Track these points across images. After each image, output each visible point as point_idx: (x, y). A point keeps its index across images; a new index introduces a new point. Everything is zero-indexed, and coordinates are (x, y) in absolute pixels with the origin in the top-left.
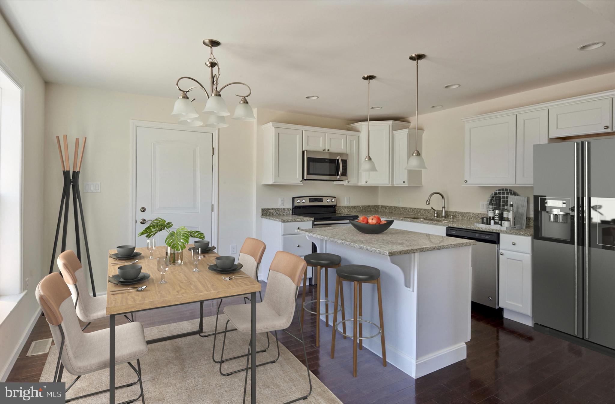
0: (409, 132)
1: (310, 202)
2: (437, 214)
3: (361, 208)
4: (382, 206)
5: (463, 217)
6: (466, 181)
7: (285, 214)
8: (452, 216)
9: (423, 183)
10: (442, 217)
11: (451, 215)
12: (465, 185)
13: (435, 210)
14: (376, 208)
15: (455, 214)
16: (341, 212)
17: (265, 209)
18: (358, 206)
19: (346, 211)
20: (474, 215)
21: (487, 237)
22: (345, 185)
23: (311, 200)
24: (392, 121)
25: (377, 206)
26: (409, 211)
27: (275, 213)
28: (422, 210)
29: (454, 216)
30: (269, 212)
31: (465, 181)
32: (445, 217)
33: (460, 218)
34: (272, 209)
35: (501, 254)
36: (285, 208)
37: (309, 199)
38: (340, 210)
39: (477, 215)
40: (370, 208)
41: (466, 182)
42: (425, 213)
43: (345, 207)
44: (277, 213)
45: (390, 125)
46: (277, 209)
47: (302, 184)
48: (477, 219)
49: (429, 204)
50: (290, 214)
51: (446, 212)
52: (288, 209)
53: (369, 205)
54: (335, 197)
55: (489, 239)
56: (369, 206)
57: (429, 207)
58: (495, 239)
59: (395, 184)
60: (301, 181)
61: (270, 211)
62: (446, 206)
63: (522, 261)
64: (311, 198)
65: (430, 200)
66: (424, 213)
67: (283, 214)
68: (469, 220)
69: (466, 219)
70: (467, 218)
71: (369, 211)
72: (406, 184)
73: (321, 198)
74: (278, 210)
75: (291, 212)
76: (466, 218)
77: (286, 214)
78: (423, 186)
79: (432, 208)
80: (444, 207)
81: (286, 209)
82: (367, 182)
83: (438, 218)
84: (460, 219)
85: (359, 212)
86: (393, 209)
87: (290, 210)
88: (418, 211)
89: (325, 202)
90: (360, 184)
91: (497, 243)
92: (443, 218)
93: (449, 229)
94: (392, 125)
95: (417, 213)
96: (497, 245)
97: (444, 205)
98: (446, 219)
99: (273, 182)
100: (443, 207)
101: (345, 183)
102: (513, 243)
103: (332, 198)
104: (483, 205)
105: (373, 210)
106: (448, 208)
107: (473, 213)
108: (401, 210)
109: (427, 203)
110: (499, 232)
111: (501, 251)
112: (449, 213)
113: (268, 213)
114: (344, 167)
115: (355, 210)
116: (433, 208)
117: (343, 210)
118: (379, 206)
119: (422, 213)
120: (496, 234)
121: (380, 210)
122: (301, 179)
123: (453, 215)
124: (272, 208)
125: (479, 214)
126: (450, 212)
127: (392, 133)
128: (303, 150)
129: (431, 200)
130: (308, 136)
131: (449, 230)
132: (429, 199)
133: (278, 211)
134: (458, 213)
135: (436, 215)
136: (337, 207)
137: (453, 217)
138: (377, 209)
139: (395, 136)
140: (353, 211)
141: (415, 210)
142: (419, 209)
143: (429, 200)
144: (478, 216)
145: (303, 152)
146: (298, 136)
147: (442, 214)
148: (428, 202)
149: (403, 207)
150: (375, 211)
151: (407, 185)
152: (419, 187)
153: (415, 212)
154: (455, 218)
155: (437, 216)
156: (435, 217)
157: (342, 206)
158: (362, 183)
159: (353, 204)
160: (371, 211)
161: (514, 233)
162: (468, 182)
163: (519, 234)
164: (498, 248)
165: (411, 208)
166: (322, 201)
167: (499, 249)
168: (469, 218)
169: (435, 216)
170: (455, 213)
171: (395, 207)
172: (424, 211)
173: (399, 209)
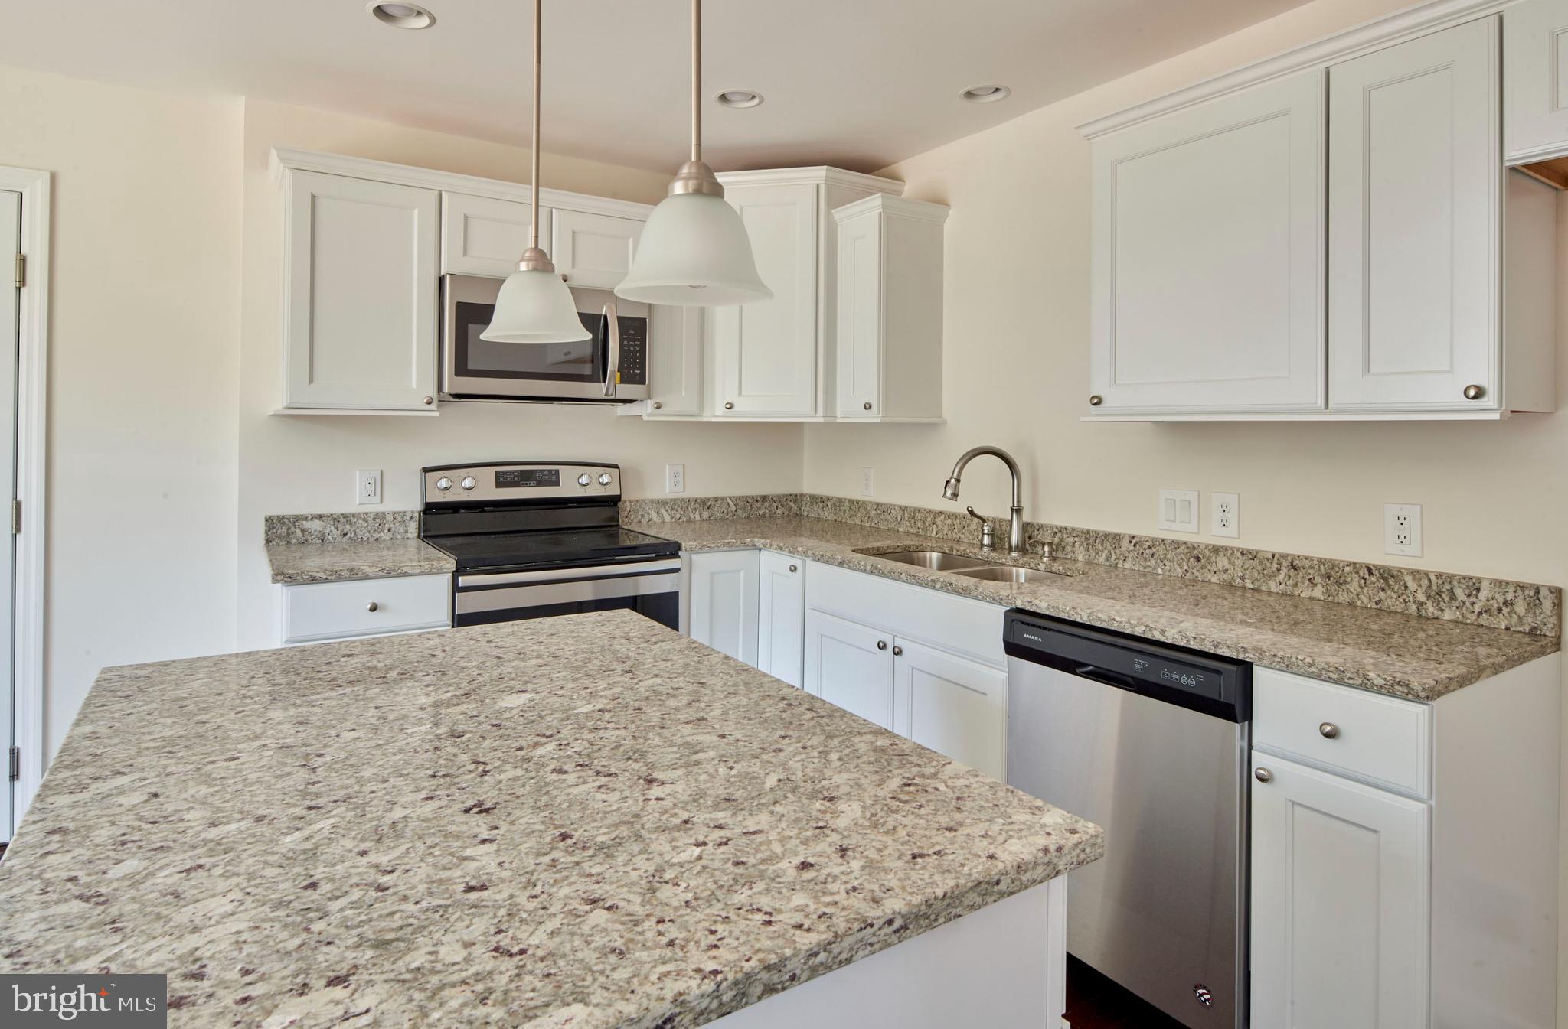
0: (884, 206)
1: (499, 485)
2: (992, 535)
3: (731, 503)
4: (813, 498)
5: (1091, 551)
6: (1095, 401)
7: (385, 536)
8: (1046, 548)
9: (947, 412)
10: (1010, 549)
11: (1043, 544)
12: (1094, 414)
13: (984, 521)
14: (792, 504)
15: (1062, 540)
16: (644, 522)
17: (281, 520)
18: (716, 499)
19: (667, 518)
20: (1134, 546)
21: (1188, 681)
22: (645, 418)
23: (501, 482)
24: (825, 167)
25: (797, 498)
26: (899, 518)
27: (333, 533)
28: (942, 517)
29: (1057, 545)
30: (303, 531)
31: (1094, 397)
32: (1022, 549)
33: (1081, 554)
34: (320, 517)
35: (1262, 779)
36: (384, 513)
37: (496, 472)
38: (643, 516)
39: (1150, 547)
40: (767, 504)
41: (1098, 401)
42: (952, 528)
43: (663, 503)
44: (345, 535)
45: (818, 186)
46: (345, 516)
47: (437, 414)
48: (1149, 563)
49: (955, 495)
50: (409, 535)
51: (1025, 527)
52: (399, 517)
53: (765, 493)
54: (616, 467)
55: (1195, 691)
56: (764, 498)
57: (959, 507)
58: (1229, 694)
59: (838, 414)
60: (429, 403)
61: (306, 525)
62: (1025, 504)
63: (1376, 832)
64: (505, 472)
65: (958, 481)
66: (946, 526)
67: (376, 535)
68: (1116, 565)
69: (1102, 559)
70: (1108, 558)
71: (763, 516)
72: (874, 417)
73: (550, 471)
74: (349, 522)
75: (413, 528)
76: (1104, 556)
77: (390, 535)
78: (945, 423)
79: (971, 512)
80: (1017, 510)
81: (390, 518)
82: (731, 407)
83: (993, 554)
84: (1080, 559)
85: (723, 519)
86: (847, 509)
87: (408, 518)
88: (929, 519)
89: (570, 485)
90: (707, 417)
91: (1239, 717)
92: (1014, 554)
93: (1019, 619)
94: (828, 187)
95: (925, 529)
96: (1237, 726)
97: (1019, 502)
98: (1022, 560)
99: (285, 405)
100: (1012, 509)
101: (645, 410)
102: (1328, 728)
103: (601, 470)
104: (1175, 501)
105: (779, 511)
106: (1035, 508)
107: (1133, 537)
108: (873, 513)
109: (945, 492)
110: (1249, 657)
111: (1259, 760)
112: (1036, 532)
113: (299, 534)
114: (635, 346)
115: (706, 514)
116: (976, 511)
117: (654, 516)
118: (802, 495)
119: (942, 531)
120: (1234, 668)
121: (806, 514)
122: (432, 391)
123: (1050, 544)
124: (318, 511)
125: (1154, 540)
126: (1041, 527)
127: (829, 214)
128: (442, 273)
129: (962, 479)
130: (466, 217)
131: (1018, 626)
132: (955, 475)
133: (348, 527)
134: (1074, 533)
135: (986, 540)
136: (625, 507)
137: (1050, 552)
138: (795, 507)
139: (839, 228)
140: (698, 518)
141: (918, 516)
142: (930, 512)
143: (953, 481)
144: (1154, 550)
145: (441, 280)
146: (416, 211)
147: (1009, 538)
148: (953, 487)
149: (878, 505)
150: (788, 515)
151: (878, 420)
152: (933, 426)
153: (919, 524)
154: (1060, 554)
155: (993, 546)
156: (985, 549)
157: (652, 501)
158: (717, 413)
159: (697, 490)
160: (773, 516)
161: (1334, 676)
162: (1106, 403)
163: (1358, 681)
164: (1242, 738)
165: (904, 509)
166: (557, 483)
167: (1250, 747)
168: (1114, 556)
169: (982, 545)
170: (1059, 535)
171: (851, 502)
172: (949, 522)
173: (865, 509)
